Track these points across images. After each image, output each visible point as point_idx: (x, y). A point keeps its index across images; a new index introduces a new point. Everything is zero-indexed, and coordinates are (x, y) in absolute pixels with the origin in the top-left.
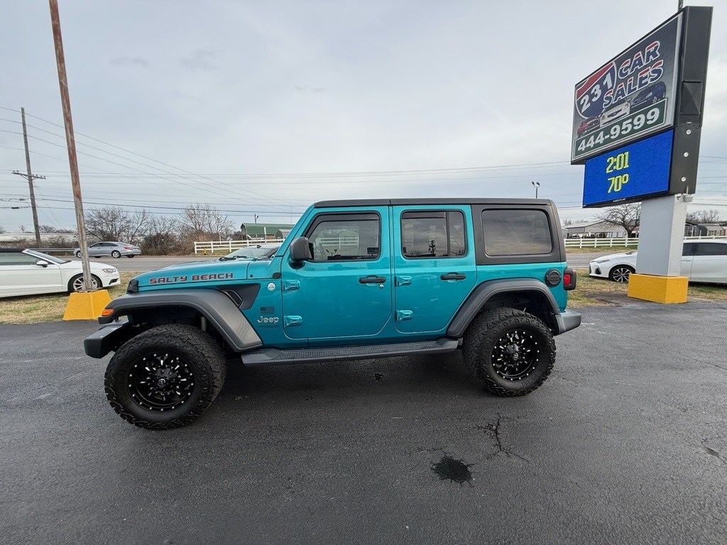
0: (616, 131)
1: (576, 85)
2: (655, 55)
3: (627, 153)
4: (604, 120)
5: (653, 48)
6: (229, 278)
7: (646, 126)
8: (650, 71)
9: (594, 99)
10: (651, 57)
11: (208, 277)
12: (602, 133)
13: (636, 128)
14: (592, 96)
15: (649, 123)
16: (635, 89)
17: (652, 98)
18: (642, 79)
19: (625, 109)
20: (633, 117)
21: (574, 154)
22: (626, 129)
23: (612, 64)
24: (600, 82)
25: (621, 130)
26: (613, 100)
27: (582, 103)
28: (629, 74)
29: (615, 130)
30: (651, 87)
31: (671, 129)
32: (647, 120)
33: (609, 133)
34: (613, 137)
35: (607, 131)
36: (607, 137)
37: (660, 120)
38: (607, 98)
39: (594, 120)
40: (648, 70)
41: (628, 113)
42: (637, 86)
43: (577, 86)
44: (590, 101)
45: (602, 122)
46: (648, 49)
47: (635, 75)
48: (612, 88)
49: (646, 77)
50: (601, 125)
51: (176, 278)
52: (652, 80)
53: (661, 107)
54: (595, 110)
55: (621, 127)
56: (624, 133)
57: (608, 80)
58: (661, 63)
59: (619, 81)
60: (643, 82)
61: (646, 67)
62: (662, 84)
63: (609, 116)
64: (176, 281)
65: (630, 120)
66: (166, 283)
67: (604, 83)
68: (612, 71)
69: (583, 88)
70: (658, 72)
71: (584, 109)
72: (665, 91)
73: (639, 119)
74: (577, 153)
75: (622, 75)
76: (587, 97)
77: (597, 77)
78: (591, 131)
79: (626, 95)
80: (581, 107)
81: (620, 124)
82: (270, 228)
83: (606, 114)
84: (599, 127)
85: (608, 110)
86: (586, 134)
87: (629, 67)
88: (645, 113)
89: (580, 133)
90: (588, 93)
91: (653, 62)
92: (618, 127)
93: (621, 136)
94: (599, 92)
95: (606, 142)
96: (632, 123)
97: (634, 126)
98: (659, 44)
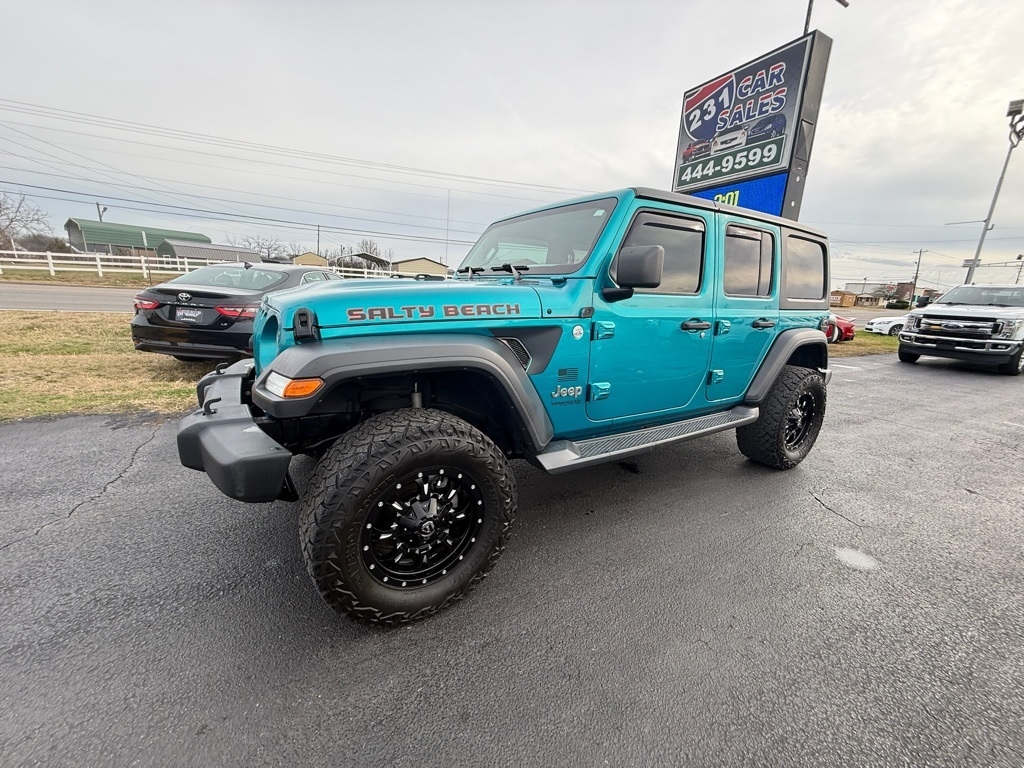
0: (728, 164)
1: (686, 93)
2: (779, 80)
3: (737, 193)
4: (716, 147)
5: (778, 70)
6: (514, 314)
7: (761, 164)
8: (773, 97)
9: (707, 118)
10: (775, 80)
11: (475, 310)
12: (712, 163)
13: (751, 164)
14: (705, 113)
15: (765, 160)
16: (754, 116)
17: (771, 130)
18: (763, 105)
19: (741, 138)
20: (749, 150)
21: (676, 183)
22: (740, 163)
23: (731, 76)
24: (716, 97)
25: (734, 164)
26: (728, 123)
27: (691, 118)
28: (749, 95)
29: (728, 161)
30: (771, 118)
31: (787, 172)
32: (763, 156)
33: (721, 165)
34: (724, 170)
35: (718, 161)
36: (718, 168)
37: (776, 160)
38: (722, 120)
39: (704, 144)
40: (770, 96)
41: (744, 144)
42: (757, 113)
43: (687, 95)
44: (701, 118)
45: (714, 149)
46: (773, 69)
47: (756, 97)
48: (728, 108)
49: (767, 104)
50: (712, 153)
51: (409, 310)
52: (773, 109)
53: (779, 144)
54: (706, 132)
55: (734, 160)
56: (737, 167)
57: (725, 95)
58: (783, 91)
59: (737, 101)
60: (764, 109)
61: (768, 91)
62: (783, 117)
63: (722, 143)
64: (410, 316)
65: (745, 153)
66: (388, 319)
67: (720, 100)
68: (730, 86)
69: (694, 99)
70: (780, 100)
71: (694, 127)
72: (785, 126)
73: (755, 154)
74: (681, 183)
75: (742, 94)
76: (698, 113)
77: (711, 89)
78: (700, 157)
79: (744, 121)
80: (689, 124)
81: (734, 155)
82: (153, 235)
83: (720, 140)
84: (709, 155)
85: (721, 134)
86: (693, 160)
87: (750, 86)
88: (762, 147)
89: (686, 158)
90: (700, 107)
91: (777, 87)
92: (731, 158)
93: (733, 170)
94: (713, 110)
95: (717, 174)
96: (747, 157)
97: (748, 160)
98: (785, 67)
